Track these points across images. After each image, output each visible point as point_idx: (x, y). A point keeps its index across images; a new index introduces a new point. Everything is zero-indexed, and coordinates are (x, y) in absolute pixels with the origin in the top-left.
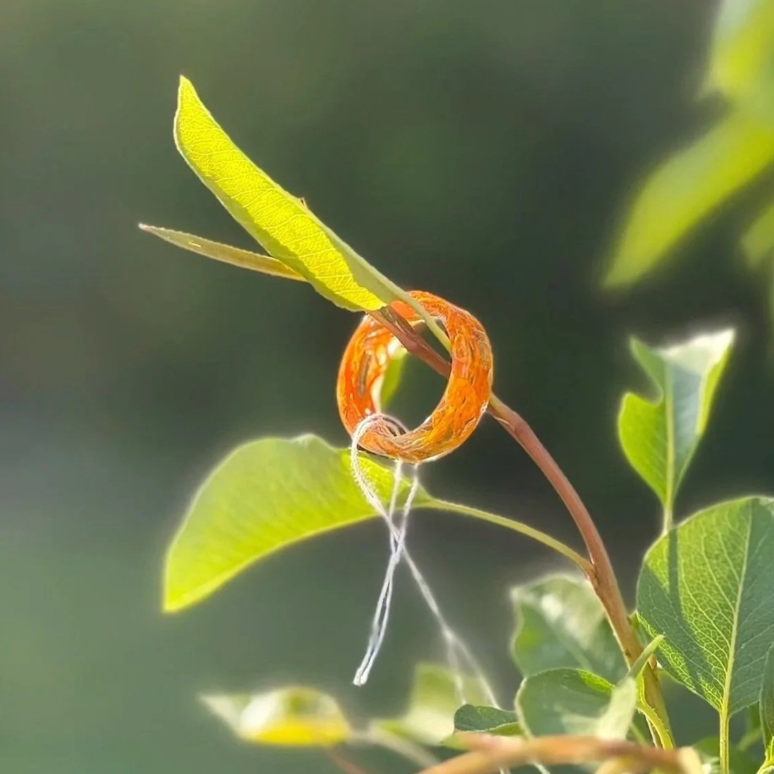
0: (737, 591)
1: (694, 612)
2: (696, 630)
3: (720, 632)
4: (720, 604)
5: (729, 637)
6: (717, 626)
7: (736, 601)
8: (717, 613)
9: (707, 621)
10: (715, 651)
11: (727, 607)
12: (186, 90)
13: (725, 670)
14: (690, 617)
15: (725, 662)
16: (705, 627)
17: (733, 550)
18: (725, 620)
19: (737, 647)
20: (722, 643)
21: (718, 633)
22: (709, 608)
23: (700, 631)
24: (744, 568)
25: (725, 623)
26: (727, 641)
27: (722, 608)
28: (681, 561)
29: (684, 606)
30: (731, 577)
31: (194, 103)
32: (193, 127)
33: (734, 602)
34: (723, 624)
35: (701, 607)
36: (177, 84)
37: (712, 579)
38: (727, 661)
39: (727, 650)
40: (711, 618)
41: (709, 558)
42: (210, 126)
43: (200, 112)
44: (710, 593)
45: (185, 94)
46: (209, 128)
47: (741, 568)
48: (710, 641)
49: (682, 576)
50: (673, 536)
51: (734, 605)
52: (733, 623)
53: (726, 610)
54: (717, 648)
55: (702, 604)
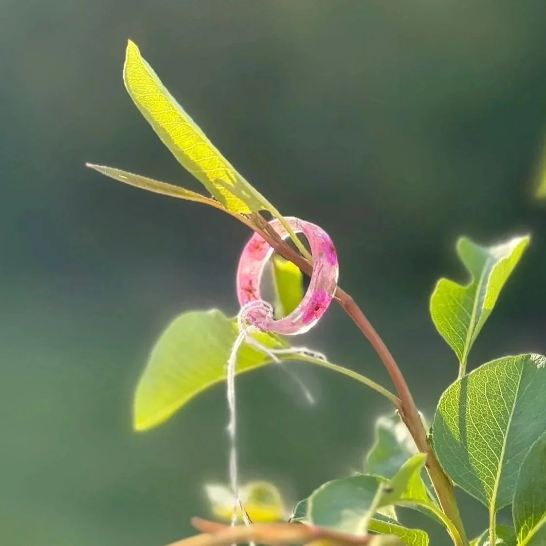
0: (507, 422)
1: (475, 437)
2: (476, 449)
3: (493, 451)
4: (494, 431)
5: (499, 455)
6: (491, 447)
7: (506, 429)
8: (492, 437)
9: (484, 443)
10: (489, 465)
11: (500, 434)
12: (132, 49)
13: (494, 478)
14: (472, 440)
15: (495, 473)
16: (482, 447)
17: (507, 392)
18: (497, 443)
19: (504, 462)
20: (493, 459)
21: (491, 451)
22: (487, 434)
23: (478, 450)
24: (514, 405)
25: (497, 445)
26: (498, 458)
27: (496, 434)
28: (469, 400)
29: (469, 432)
30: (505, 412)
31: (136, 59)
32: (134, 76)
33: (504, 430)
34: (496, 446)
35: (480, 433)
36: (126, 45)
37: (490, 413)
38: (496, 472)
39: (497, 464)
40: (488, 441)
41: (489, 397)
42: (145, 76)
43: (140, 66)
44: (488, 423)
45: (130, 52)
46: (145, 77)
47: (512, 405)
48: (486, 458)
49: (469, 411)
50: (464, 382)
51: (504, 432)
52: (502, 445)
53: (498, 436)
54: (490, 463)
55: (481, 431)
